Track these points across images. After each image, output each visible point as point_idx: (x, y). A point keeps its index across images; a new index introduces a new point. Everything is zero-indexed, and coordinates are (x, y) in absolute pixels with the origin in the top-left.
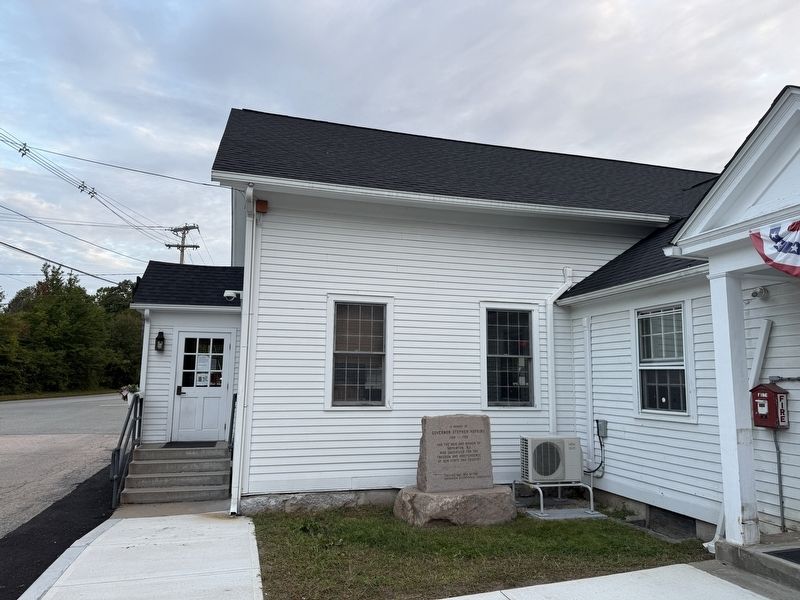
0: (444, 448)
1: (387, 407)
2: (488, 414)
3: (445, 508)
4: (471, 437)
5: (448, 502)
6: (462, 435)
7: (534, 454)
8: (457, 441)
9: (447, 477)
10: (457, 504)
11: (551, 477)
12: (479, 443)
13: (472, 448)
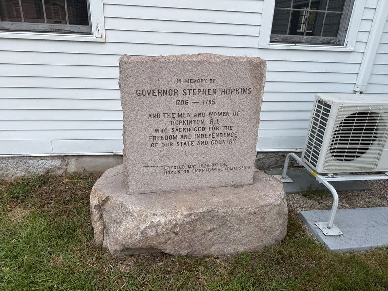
0: (165, 123)
1: (96, 36)
2: (264, 56)
3: (151, 233)
4: (222, 102)
5: (159, 224)
6: (202, 97)
7: (336, 132)
8: (191, 108)
9: (169, 170)
10: (175, 226)
11: (356, 164)
12: (236, 113)
13: (222, 122)
